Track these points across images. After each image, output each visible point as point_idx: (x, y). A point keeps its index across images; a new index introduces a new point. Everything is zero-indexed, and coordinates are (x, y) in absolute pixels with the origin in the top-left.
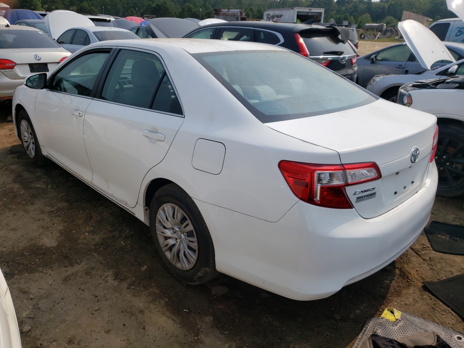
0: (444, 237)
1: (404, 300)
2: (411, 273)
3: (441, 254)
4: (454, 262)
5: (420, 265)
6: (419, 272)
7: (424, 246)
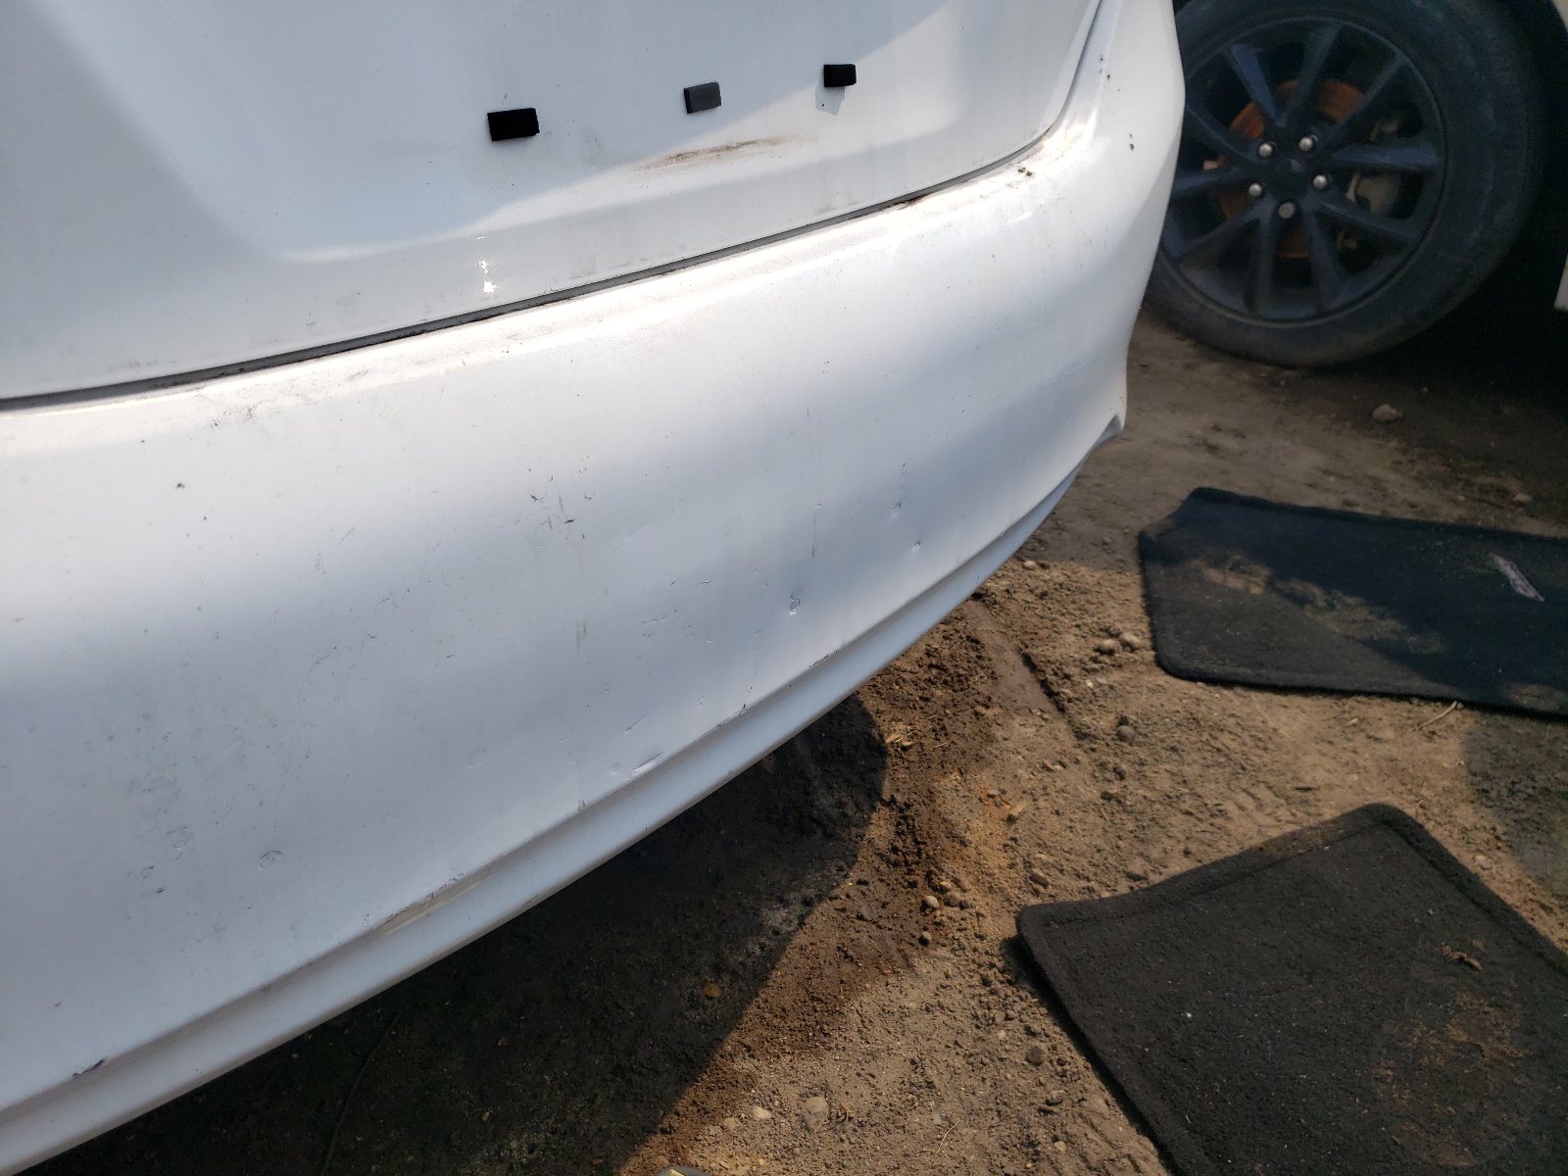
0: (1235, 582)
1: (835, 1082)
2: (968, 836)
3: (1197, 689)
4: (1264, 741)
5: (1045, 774)
6: (1021, 829)
7: (1109, 643)
